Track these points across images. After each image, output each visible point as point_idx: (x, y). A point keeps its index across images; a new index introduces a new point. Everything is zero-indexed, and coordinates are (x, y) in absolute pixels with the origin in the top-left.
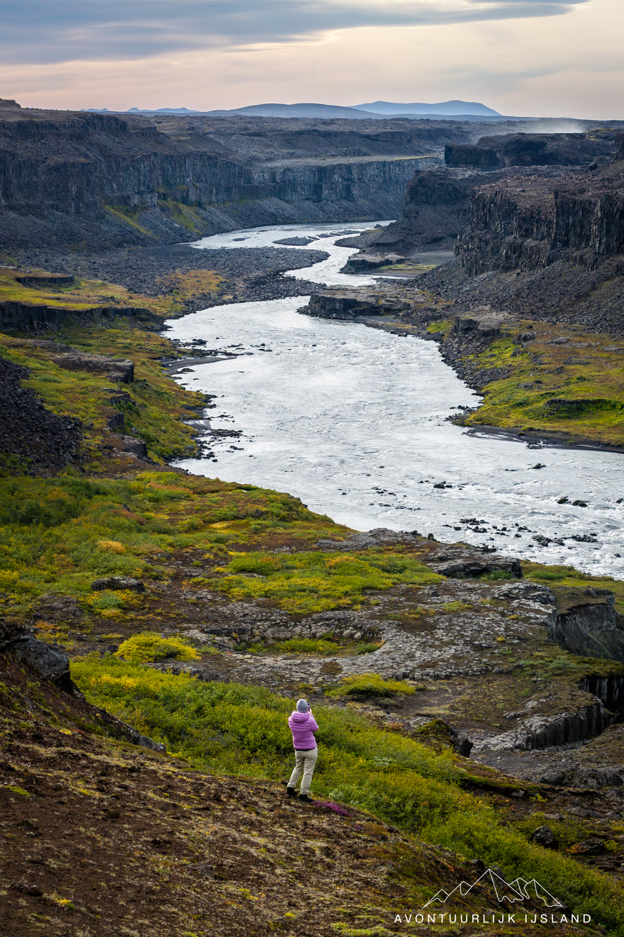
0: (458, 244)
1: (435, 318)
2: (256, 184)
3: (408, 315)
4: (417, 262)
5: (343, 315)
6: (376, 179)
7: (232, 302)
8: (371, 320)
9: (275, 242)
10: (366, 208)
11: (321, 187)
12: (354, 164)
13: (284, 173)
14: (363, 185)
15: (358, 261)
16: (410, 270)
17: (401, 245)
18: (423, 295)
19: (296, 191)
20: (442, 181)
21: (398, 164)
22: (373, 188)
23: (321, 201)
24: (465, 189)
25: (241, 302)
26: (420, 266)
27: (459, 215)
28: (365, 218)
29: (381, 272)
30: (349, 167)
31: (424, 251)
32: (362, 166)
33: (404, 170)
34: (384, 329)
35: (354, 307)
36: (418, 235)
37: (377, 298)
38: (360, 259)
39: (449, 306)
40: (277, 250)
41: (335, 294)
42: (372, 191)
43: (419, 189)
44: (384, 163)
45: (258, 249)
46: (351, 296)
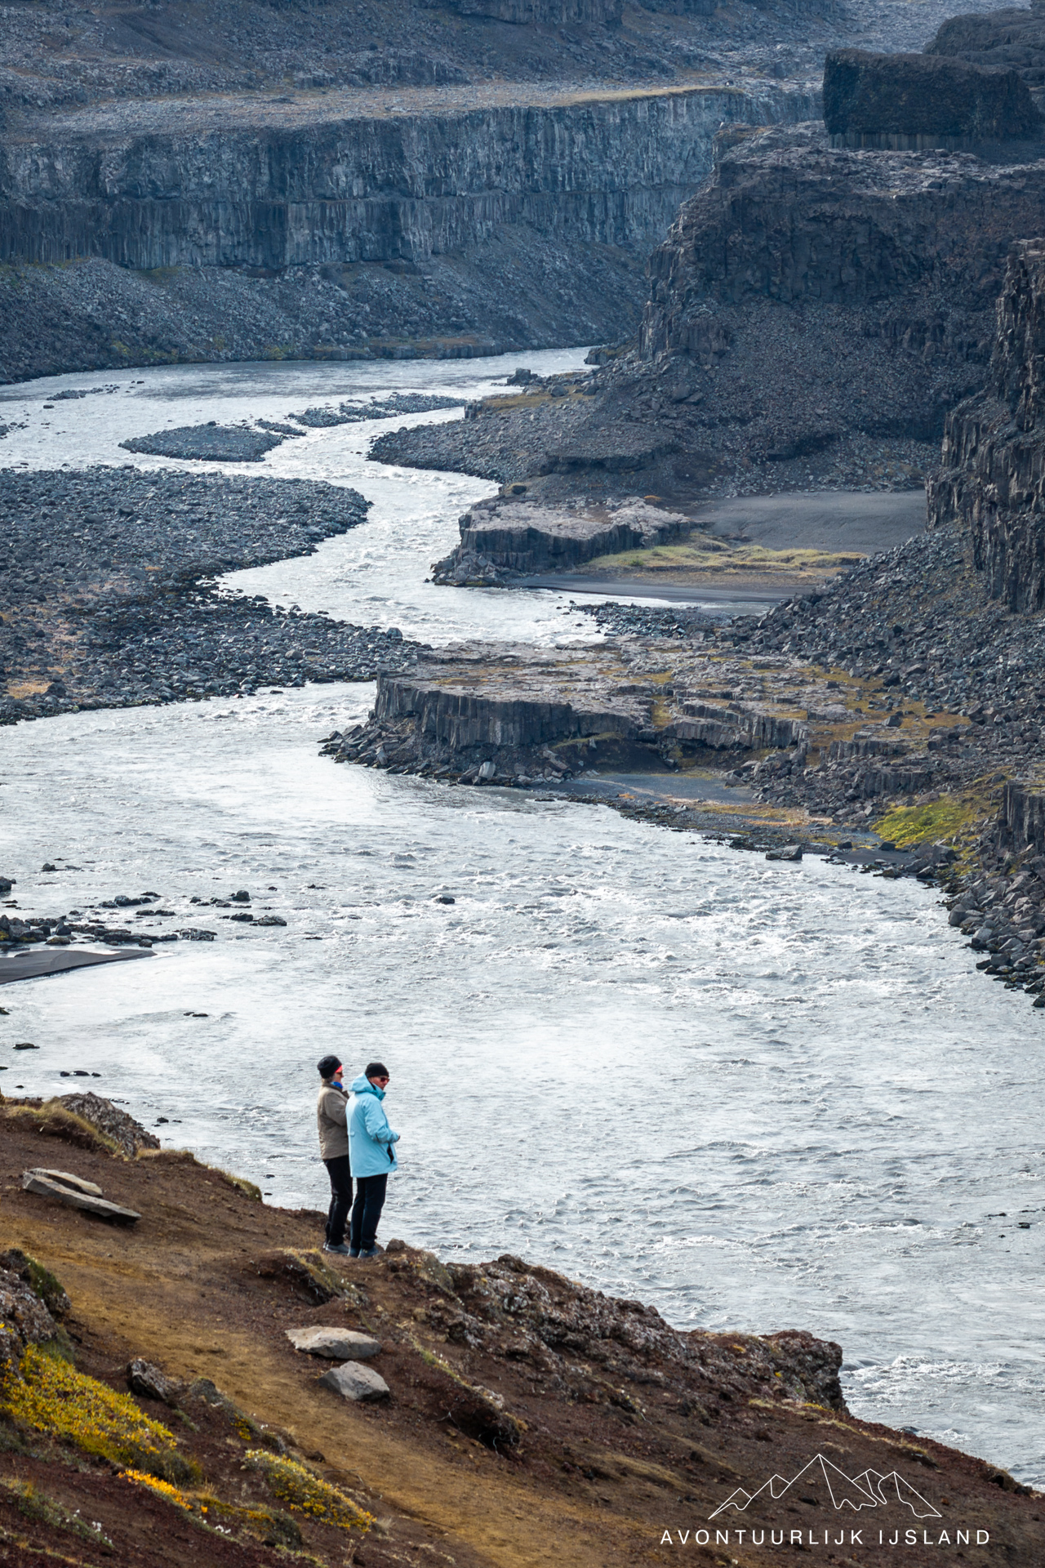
0: (946, 474)
1: (905, 786)
2: (22, 201)
3: (787, 769)
4: (738, 537)
5: (519, 768)
6: (496, 180)
7: (48, 711)
8: (637, 791)
9: (132, 446)
10: (460, 299)
11: (280, 214)
12: (409, 122)
13: (131, 157)
14: (447, 204)
15: (508, 535)
16: (716, 570)
17: (666, 467)
18: (832, 685)
19: (181, 232)
20: (827, 208)
21: (586, 117)
22: (485, 217)
23: (279, 272)
24: (918, 240)
25: (83, 708)
26: (755, 552)
27: (896, 344)
28: (459, 340)
29: (603, 576)
30: (390, 134)
31: (762, 492)
32: (443, 131)
33: (607, 146)
34: (699, 828)
35: (562, 736)
36: (733, 427)
37: (650, 697)
38: (514, 525)
39: (953, 737)
40: (154, 480)
41: (476, 682)
42: (481, 229)
43: (735, 238)
44: (529, 115)
45: (74, 475)
46: (546, 691)
